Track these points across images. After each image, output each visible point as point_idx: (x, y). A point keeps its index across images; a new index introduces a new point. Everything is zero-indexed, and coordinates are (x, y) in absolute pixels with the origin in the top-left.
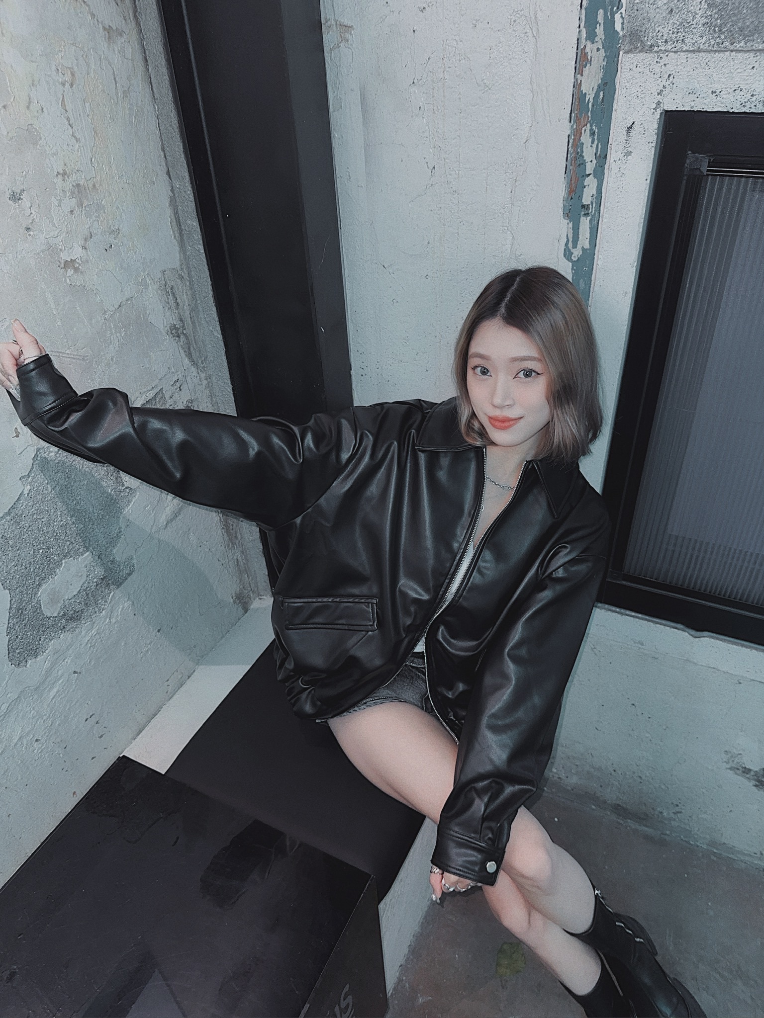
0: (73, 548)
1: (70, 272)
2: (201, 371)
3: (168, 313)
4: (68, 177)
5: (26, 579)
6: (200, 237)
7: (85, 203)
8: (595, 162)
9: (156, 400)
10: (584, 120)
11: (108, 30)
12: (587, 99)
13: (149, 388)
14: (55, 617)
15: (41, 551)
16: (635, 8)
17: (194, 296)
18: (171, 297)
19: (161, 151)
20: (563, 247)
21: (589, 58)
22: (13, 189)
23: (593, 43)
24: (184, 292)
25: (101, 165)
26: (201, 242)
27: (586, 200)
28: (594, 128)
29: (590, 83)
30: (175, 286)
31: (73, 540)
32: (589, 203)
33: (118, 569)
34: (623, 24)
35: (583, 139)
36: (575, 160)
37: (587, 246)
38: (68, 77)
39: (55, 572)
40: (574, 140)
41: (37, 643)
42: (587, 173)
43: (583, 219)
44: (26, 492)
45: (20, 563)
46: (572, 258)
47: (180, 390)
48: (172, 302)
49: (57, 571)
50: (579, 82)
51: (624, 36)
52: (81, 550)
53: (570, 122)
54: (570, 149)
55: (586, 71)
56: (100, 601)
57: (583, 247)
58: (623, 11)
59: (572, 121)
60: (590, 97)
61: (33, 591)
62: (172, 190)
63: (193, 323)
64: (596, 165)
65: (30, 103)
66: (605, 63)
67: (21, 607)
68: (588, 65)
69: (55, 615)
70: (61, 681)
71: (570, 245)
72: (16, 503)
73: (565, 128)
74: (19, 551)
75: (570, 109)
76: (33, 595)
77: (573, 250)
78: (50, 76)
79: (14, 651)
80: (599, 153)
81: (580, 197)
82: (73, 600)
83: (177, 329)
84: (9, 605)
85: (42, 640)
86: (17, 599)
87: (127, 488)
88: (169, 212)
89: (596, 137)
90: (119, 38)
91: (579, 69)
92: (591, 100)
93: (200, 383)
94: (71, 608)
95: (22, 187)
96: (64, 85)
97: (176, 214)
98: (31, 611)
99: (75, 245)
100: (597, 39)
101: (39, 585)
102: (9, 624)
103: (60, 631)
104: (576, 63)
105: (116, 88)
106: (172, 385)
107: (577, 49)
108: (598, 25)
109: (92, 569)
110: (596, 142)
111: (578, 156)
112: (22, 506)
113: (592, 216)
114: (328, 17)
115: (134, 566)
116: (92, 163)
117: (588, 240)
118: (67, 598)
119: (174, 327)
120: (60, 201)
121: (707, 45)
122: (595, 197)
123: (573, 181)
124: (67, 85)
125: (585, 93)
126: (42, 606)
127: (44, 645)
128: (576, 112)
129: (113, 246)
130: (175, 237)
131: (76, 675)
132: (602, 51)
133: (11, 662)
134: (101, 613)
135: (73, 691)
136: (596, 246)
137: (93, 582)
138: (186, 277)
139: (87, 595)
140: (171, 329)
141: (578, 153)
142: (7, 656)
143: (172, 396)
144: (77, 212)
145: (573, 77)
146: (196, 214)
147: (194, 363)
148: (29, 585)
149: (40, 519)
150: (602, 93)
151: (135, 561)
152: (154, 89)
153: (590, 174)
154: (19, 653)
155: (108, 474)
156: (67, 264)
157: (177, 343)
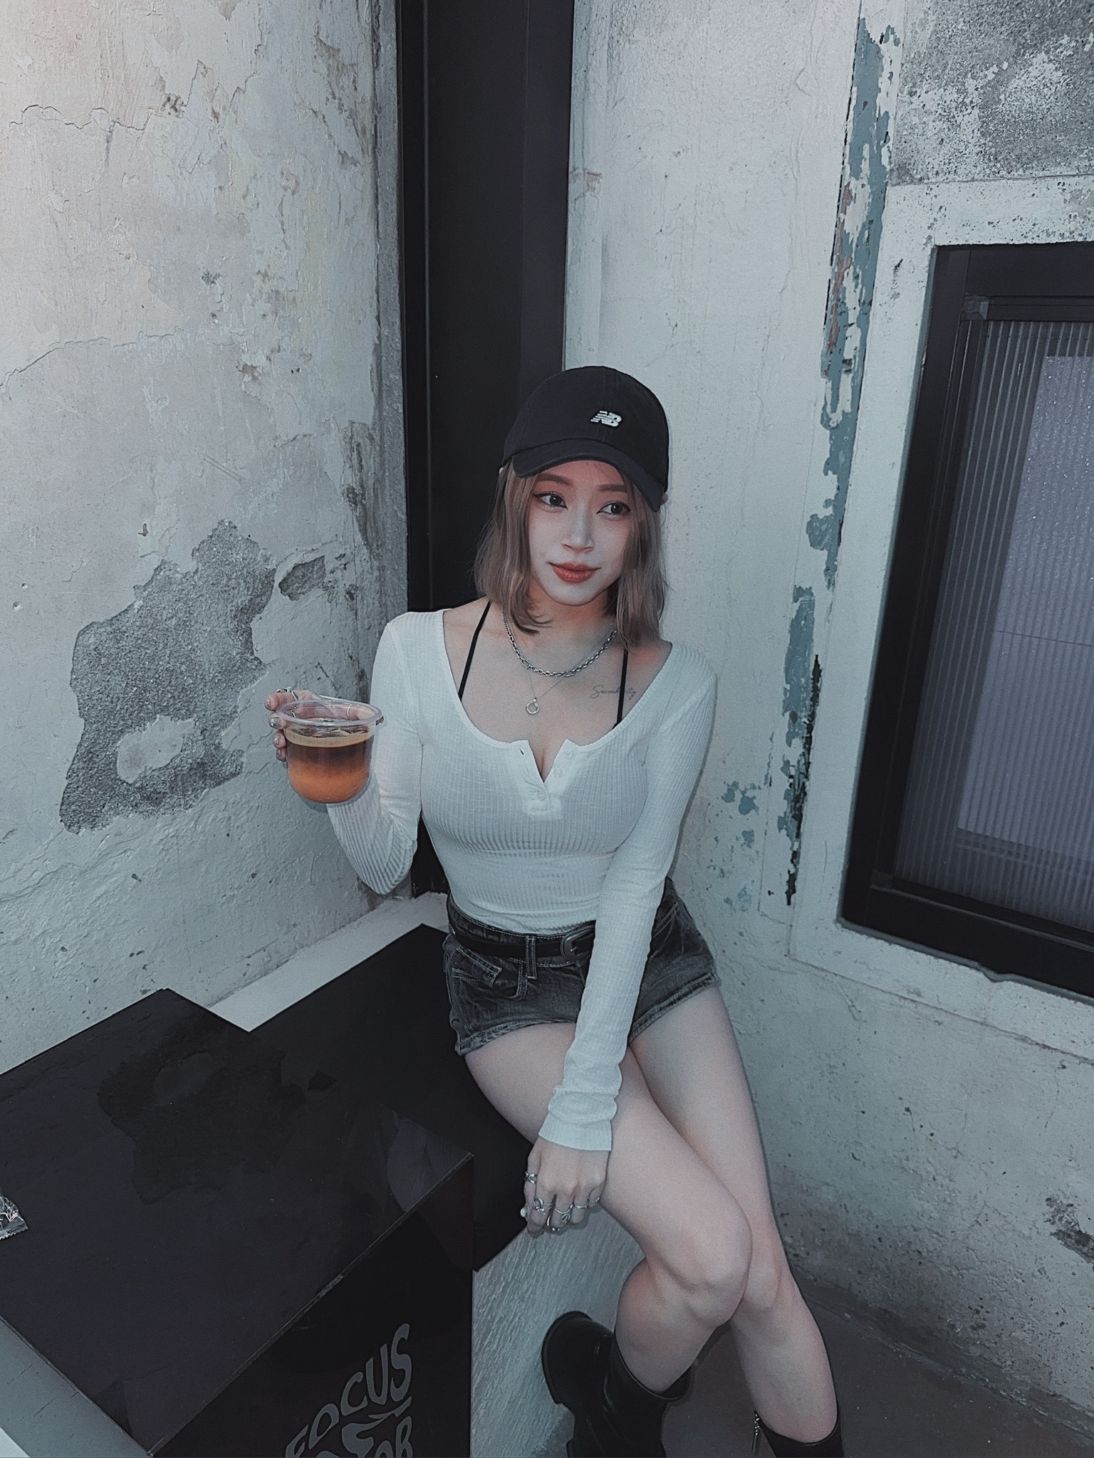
0: (175, 704)
1: (247, 378)
2: (374, 557)
3: (349, 472)
4: (269, 280)
5: (109, 716)
6: (401, 393)
7: (281, 313)
8: (858, 308)
9: (313, 568)
10: (847, 263)
11: (343, 155)
12: (850, 241)
13: (309, 548)
14: (130, 785)
15: (135, 689)
16: (903, 140)
17: (382, 465)
18: (355, 453)
19: (374, 292)
20: (820, 411)
21: (853, 195)
22: (209, 269)
23: (857, 179)
24: (372, 456)
25: (305, 282)
26: (401, 400)
27: (848, 354)
28: (858, 270)
29: (854, 221)
30: (362, 444)
31: (176, 694)
32: (852, 357)
33: (222, 760)
34: (890, 157)
35: (844, 283)
36: (836, 308)
37: (848, 409)
38: (292, 184)
39: (145, 725)
40: (835, 285)
41: (99, 809)
42: (850, 323)
43: (844, 376)
44: (136, 606)
45: (107, 692)
46: (831, 424)
47: (345, 568)
48: (355, 461)
49: (148, 724)
50: (842, 221)
51: (892, 170)
52: (183, 712)
53: (831, 265)
54: (830, 296)
55: (850, 209)
56: (189, 793)
57: (843, 411)
58: (890, 144)
59: (834, 263)
60: (854, 237)
61: (111, 736)
62: (379, 338)
63: (376, 496)
64: (860, 312)
65: (247, 195)
66: (870, 200)
67: (92, 750)
68: (852, 203)
69: (130, 782)
70: (114, 879)
71: (829, 409)
72: (122, 614)
73: (827, 272)
74: (109, 677)
75: (831, 250)
76: (111, 742)
77: (831, 416)
78: (273, 176)
79: (70, 804)
80: (863, 298)
81: (841, 351)
82: (156, 773)
83: (357, 495)
84: (79, 740)
85: (106, 808)
86: (91, 737)
87: (256, 659)
88: (370, 359)
89: (860, 281)
90: (353, 167)
91: (842, 208)
92: (855, 241)
93: (370, 571)
94: (152, 782)
95: (218, 271)
96: (285, 189)
97: (379, 364)
98: (103, 761)
99: (260, 351)
100: (862, 175)
101: (122, 732)
102: (72, 764)
103: (131, 808)
104: (839, 201)
105: (339, 213)
106: (336, 558)
107: (841, 187)
108: (863, 160)
109: (190, 743)
110: (860, 286)
111: (839, 304)
112: (127, 622)
113: (855, 373)
114: (576, 166)
115: (241, 767)
116: (297, 275)
117: (850, 402)
118: (150, 766)
119: (351, 490)
120: (254, 300)
121: (981, 175)
122: (858, 349)
123: (834, 331)
124: (289, 191)
125: (849, 233)
126: (118, 761)
127: (106, 816)
128: (838, 254)
129: (300, 370)
130: (373, 389)
131: (135, 881)
132: (868, 187)
133: (62, 817)
134: (187, 809)
135: (125, 903)
136: (858, 409)
137: (187, 761)
138: (377, 439)
139: (176, 776)
140: (348, 491)
141: (839, 300)
142: (59, 807)
143: (334, 571)
144: (270, 318)
145: (835, 215)
146: (400, 364)
147: (368, 544)
148: (110, 727)
149: (145, 649)
150: (866, 232)
151: (244, 759)
152: (380, 228)
153: (852, 324)
154: (74, 811)
155: (237, 631)
156: (246, 369)
157: (352, 510)
